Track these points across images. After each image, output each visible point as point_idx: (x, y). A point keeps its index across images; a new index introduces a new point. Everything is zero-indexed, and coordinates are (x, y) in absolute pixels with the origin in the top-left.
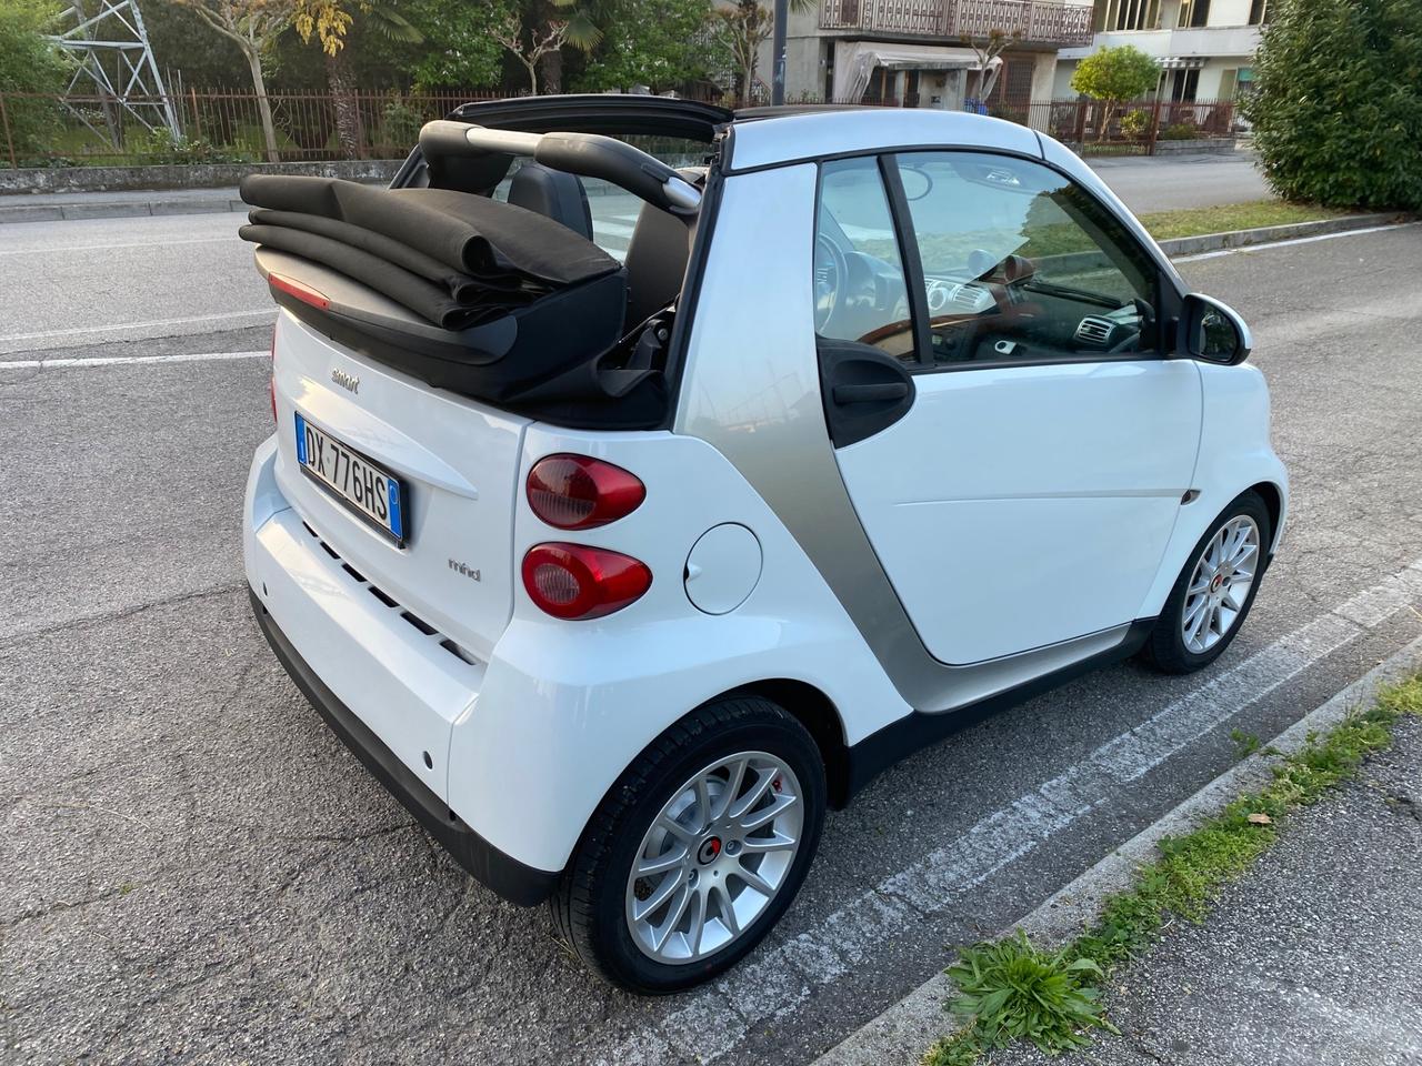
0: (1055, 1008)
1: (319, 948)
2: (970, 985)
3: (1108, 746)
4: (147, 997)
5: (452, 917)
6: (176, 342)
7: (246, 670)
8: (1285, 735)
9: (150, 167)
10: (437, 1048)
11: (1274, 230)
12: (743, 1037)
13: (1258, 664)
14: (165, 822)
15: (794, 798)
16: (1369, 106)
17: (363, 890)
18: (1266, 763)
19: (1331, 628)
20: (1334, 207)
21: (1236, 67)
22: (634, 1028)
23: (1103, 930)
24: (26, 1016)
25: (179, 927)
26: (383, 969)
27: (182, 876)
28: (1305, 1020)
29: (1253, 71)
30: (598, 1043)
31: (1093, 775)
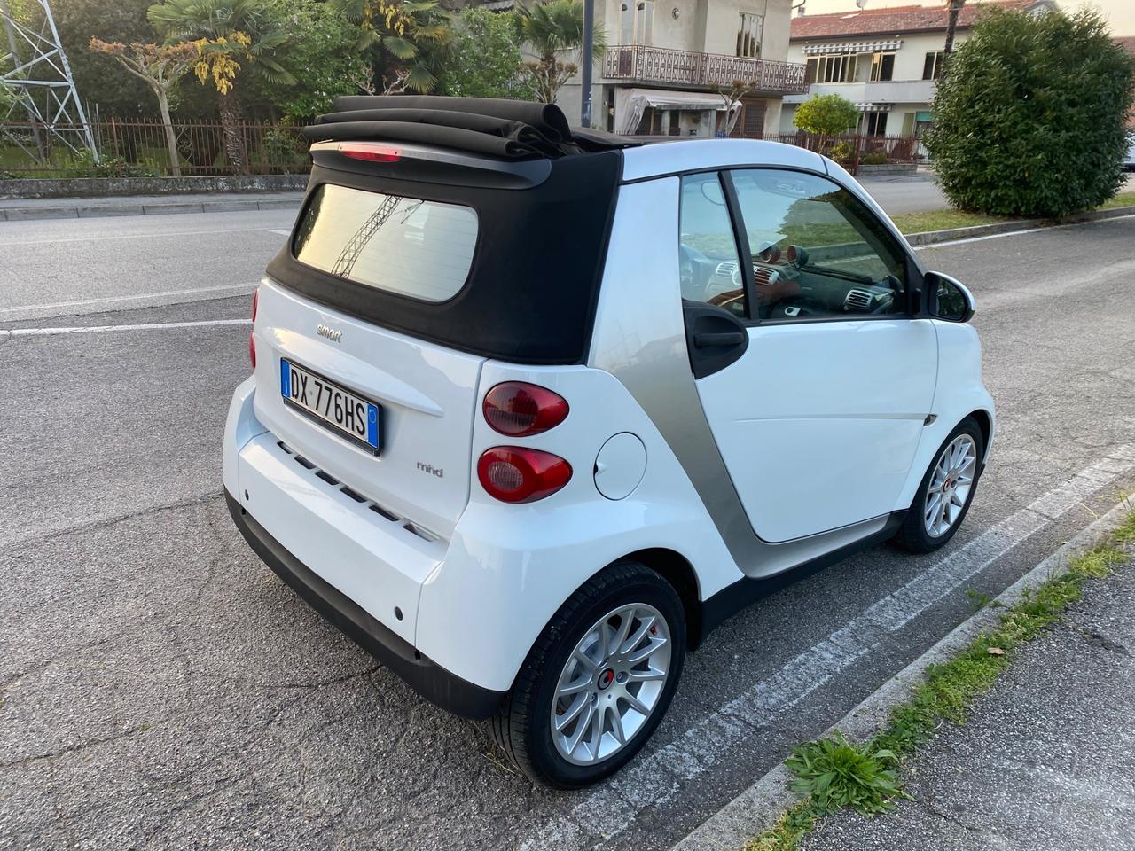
0: (868, 784)
1: (303, 766)
2: (803, 771)
3: (876, 605)
4: (174, 806)
5: (402, 740)
6: (116, 315)
7: (214, 564)
8: (1006, 593)
9: (77, 180)
10: (404, 835)
11: (954, 232)
12: (634, 819)
13: (977, 545)
14: (168, 677)
15: (665, 640)
16: (1018, 140)
17: (330, 723)
18: (994, 613)
19: (1027, 519)
20: (995, 215)
21: (914, 111)
22: (552, 816)
23: (894, 730)
24: (80, 823)
25: (192, 753)
26: (354, 780)
27: (188, 716)
28: (1044, 787)
29: (932, 114)
30: (526, 827)
31: (867, 627)
